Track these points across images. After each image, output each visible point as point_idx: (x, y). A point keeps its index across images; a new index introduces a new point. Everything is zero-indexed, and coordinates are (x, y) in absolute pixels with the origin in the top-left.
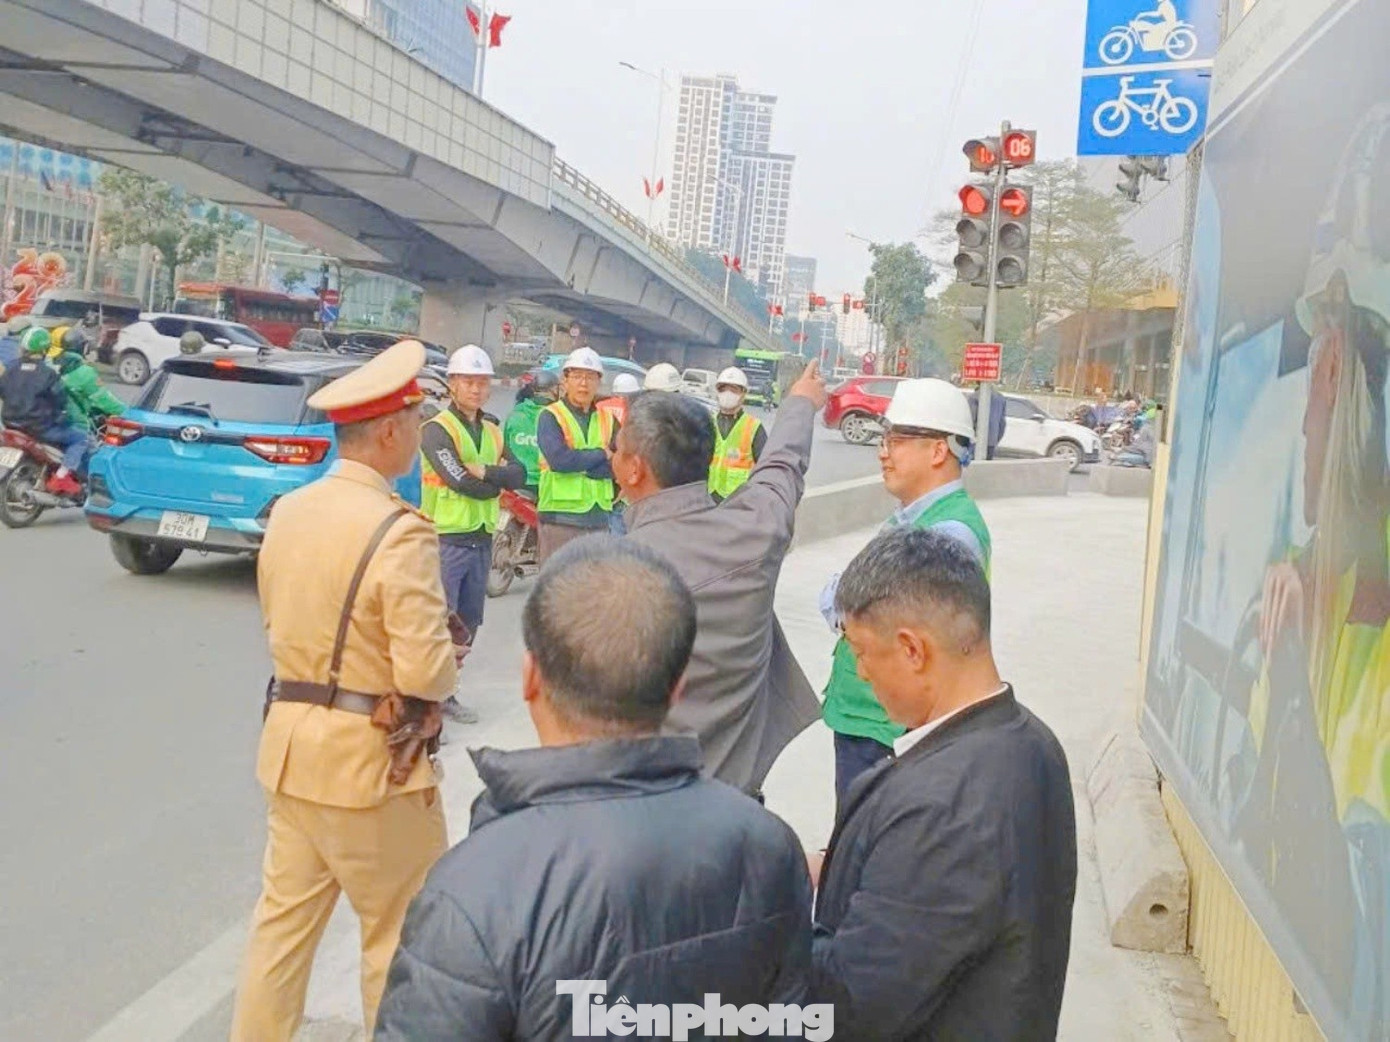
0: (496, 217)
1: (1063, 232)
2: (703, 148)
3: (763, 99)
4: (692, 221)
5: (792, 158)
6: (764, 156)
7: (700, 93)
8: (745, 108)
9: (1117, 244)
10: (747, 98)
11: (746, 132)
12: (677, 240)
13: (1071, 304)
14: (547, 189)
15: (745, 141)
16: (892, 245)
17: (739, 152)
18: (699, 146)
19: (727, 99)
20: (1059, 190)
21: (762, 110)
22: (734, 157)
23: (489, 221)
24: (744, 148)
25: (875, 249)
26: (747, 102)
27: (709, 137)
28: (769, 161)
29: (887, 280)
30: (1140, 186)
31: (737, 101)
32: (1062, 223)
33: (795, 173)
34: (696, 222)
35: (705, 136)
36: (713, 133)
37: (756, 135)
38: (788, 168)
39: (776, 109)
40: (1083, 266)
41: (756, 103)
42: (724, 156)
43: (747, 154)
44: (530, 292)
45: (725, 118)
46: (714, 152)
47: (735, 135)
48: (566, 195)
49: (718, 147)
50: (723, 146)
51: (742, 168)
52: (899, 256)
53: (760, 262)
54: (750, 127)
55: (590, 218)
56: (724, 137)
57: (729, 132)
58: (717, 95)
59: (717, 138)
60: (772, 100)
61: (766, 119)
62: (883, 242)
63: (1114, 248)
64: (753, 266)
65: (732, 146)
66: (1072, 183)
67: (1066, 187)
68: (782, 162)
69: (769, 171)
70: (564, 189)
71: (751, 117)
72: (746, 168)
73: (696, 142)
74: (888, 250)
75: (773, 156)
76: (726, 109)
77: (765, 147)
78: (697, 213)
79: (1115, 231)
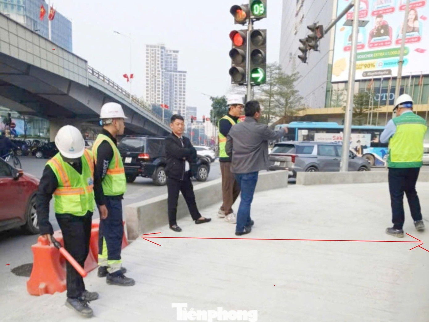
0: (68, 91)
1: (276, 88)
2: (155, 70)
3: (174, 52)
4: (154, 96)
5: (185, 72)
6: (176, 72)
7: (153, 50)
8: (168, 55)
9: (293, 92)
10: (169, 51)
11: (169, 63)
12: (149, 103)
13: (279, 115)
14: (86, 78)
15: (169, 67)
16: (218, 97)
17: (168, 71)
18: (154, 69)
19: (162, 52)
20: (274, 74)
21: (174, 56)
22: (166, 73)
23: (66, 92)
24: (169, 69)
25: (212, 99)
26: (169, 53)
27: (157, 66)
28: (178, 74)
29: (217, 110)
30: (307, 56)
31: (166, 53)
32: (275, 85)
33: (187, 77)
34: (155, 96)
35: (155, 65)
36: (158, 64)
37: (173, 64)
38: (184, 76)
39: (179, 55)
40: (283, 101)
41: (172, 53)
42: (163, 72)
43: (171, 71)
44: (89, 120)
45: (162, 59)
46: (159, 71)
47: (166, 65)
48: (95, 81)
49: (160, 69)
50: (162, 69)
51: (169, 76)
52: (220, 101)
53: (178, 109)
54: (171, 62)
55: (106, 90)
56: (162, 66)
57: (164, 64)
58: (158, 51)
59: (160, 66)
60: (177, 52)
61: (176, 59)
62: (215, 96)
63: (293, 94)
64: (176, 110)
65: (165, 69)
66: (277, 71)
67: (276, 73)
68: (182, 74)
69: (178, 77)
70: (94, 79)
71: (171, 58)
72: (171, 76)
73: (153, 68)
74: (216, 99)
75: (179, 72)
76: (162, 56)
77: (176, 69)
78: (155, 93)
79: (293, 88)
